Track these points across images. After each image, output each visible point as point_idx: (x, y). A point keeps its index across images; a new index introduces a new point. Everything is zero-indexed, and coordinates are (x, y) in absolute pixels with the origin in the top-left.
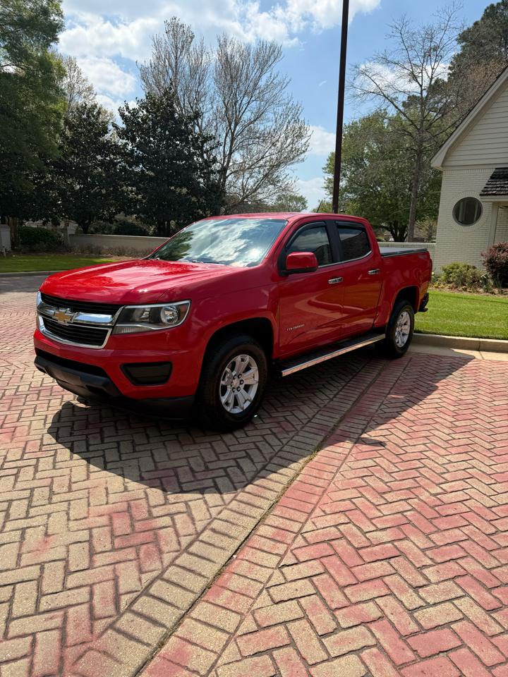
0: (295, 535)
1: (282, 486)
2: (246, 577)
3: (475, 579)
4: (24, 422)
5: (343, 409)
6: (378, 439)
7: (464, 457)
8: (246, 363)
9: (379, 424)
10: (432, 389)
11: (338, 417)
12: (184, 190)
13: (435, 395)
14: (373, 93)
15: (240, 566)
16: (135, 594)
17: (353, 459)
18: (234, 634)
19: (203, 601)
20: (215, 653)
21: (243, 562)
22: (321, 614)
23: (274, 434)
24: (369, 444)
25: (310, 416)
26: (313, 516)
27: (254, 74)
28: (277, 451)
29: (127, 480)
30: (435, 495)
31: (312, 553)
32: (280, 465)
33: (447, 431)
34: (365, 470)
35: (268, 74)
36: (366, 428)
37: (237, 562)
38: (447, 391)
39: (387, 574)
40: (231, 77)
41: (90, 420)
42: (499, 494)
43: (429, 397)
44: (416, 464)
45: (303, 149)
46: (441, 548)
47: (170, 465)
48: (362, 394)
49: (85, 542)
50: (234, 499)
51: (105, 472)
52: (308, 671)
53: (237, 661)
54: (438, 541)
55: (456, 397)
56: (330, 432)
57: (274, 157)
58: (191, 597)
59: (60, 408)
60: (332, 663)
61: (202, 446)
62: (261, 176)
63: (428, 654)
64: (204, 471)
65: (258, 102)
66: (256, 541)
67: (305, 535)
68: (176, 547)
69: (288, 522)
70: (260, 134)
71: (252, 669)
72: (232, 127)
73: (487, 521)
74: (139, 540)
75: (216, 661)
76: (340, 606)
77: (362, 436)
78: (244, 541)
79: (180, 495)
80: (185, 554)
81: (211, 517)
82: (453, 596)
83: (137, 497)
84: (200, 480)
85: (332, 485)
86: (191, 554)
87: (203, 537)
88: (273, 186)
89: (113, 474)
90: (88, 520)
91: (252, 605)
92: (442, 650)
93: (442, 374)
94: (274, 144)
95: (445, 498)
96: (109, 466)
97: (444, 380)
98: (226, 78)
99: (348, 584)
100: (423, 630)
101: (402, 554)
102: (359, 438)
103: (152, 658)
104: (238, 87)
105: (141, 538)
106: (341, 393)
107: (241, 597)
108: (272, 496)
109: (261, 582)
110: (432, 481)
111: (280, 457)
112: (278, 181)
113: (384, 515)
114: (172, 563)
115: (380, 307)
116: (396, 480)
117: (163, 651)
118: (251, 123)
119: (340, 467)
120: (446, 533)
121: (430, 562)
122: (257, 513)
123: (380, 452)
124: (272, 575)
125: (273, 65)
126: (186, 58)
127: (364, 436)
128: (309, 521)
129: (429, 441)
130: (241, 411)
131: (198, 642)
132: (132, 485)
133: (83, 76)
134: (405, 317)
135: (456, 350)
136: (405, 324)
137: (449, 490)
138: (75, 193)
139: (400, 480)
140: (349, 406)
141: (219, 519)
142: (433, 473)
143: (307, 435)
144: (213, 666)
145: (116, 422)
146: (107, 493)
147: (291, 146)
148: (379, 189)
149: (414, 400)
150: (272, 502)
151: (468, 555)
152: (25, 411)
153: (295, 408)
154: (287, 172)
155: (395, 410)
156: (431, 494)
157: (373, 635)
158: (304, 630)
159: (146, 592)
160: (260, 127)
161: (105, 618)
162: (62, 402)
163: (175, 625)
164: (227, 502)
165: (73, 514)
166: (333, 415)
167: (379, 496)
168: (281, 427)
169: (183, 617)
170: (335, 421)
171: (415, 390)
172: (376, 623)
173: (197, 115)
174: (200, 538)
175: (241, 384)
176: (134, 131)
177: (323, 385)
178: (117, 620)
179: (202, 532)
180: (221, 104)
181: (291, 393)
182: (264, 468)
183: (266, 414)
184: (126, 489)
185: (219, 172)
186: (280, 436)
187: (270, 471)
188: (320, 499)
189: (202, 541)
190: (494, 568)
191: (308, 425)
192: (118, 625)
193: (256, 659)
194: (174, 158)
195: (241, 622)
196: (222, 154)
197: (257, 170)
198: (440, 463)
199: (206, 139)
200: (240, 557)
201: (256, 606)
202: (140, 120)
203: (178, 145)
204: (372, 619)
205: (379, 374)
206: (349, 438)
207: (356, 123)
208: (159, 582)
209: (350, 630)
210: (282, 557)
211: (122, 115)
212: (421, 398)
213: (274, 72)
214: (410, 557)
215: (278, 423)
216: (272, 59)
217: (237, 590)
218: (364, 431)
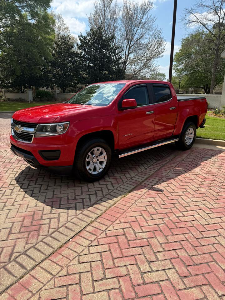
0: (102, 232)
1: (105, 208)
2: (72, 250)
3: (182, 260)
4: (7, 174)
5: (149, 174)
6: (160, 188)
7: (201, 199)
8: (100, 151)
9: (164, 181)
10: (198, 165)
11: (146, 177)
12: (107, 72)
13: (198, 168)
14: (195, 22)
15: (72, 245)
16: (20, 253)
17: (144, 197)
18: (55, 276)
19: (49, 259)
20: (43, 284)
21: (73, 242)
22: (99, 270)
23: (112, 184)
24: (155, 191)
25: (132, 176)
26: (115, 223)
27: (140, 16)
28: (110, 192)
29: (38, 202)
30: (178, 217)
31: (107, 241)
32: (109, 199)
33: (197, 186)
34: (148, 203)
35: (146, 16)
36: (157, 183)
37: (71, 242)
38: (205, 167)
39: (138, 254)
40: (129, 19)
41: (34, 174)
42: (211, 218)
43: (195, 169)
44: (175, 201)
45: (162, 51)
46: (171, 243)
47: (59, 196)
48: (162, 167)
49: (9, 228)
50: (81, 213)
51: (31, 197)
52: (81, 297)
53: (51, 289)
54: (170, 240)
55: (209, 169)
56: (139, 184)
57: (149, 55)
58: (43, 257)
59: (24, 168)
60: (94, 295)
61: (77, 188)
62: (142, 64)
63: (142, 296)
64: (73, 199)
65: (142, 30)
66: (84, 233)
67: (107, 232)
68: (46, 233)
69: (102, 225)
70: (142, 45)
71: (56, 293)
72: (129, 42)
73: (200, 231)
74: (32, 229)
75: (42, 288)
76: (109, 267)
77: (154, 187)
78: (78, 233)
79: (58, 210)
80: (49, 237)
81: (67, 221)
82: (167, 268)
83: (39, 210)
84: (70, 204)
85: (130, 209)
86: (52, 237)
87: (60, 230)
88: (148, 69)
89: (33, 199)
90: (14, 218)
91: (69, 263)
92: (150, 294)
93: (206, 158)
94: (148, 50)
95: (182, 219)
96: (33, 195)
97: (206, 161)
98: (127, 19)
99: (117, 257)
100: (145, 283)
101: (149, 245)
102: (152, 187)
103: (15, 283)
104: (132, 23)
105: (33, 228)
106: (152, 166)
107: (66, 259)
108: (99, 212)
109: (77, 253)
110: (179, 210)
111: (111, 195)
112: (150, 67)
113: (149, 225)
114: (41, 241)
115: (177, 125)
116: (162, 209)
117: (21, 281)
118: (138, 40)
119: (137, 201)
120: (176, 237)
121: (162, 250)
122: (89, 220)
123: (159, 195)
124: (84, 250)
125: (149, 11)
126: (109, 11)
127: (155, 186)
128: (112, 225)
129: (186, 191)
130: (98, 173)
131: (38, 278)
132: (40, 204)
133: (65, 23)
134: (191, 130)
135: (218, 147)
136: (191, 134)
137: (186, 215)
138: (59, 75)
139: (164, 209)
140: (153, 172)
141: (71, 222)
142: (181, 206)
143: (127, 185)
144: (40, 290)
145: (44, 176)
146: (28, 207)
147: (156, 50)
148: (199, 69)
149: (186, 170)
150: (98, 216)
151: (183, 248)
152: (10, 169)
153: (127, 172)
154: (154, 62)
155: (175, 175)
156: (176, 217)
157: (119, 283)
158: (87, 277)
159: (25, 253)
160: (142, 41)
161: (3, 263)
162: (26, 166)
163: (31, 269)
164: (77, 214)
165: (9, 216)
166: (143, 176)
167: (150, 216)
168: (117, 181)
169: (37, 265)
170: (143, 179)
171: (189, 166)
172: (123, 278)
173: (113, 37)
174: (58, 230)
175: (97, 161)
176: (85, 46)
177: (145, 162)
178: (8, 264)
179: (61, 227)
180: (125, 32)
181: (128, 165)
182: (101, 200)
183: (112, 175)
184: (36, 206)
185: (122, 63)
186: (114, 185)
187: (103, 201)
188: (121, 215)
189: (59, 232)
190: (193, 256)
191: (129, 181)
192: (7, 267)
193: (60, 289)
194: (102, 58)
195: (60, 271)
196: (125, 55)
197: (140, 61)
198: (187, 201)
199: (117, 48)
200: (73, 240)
201: (70, 264)
202: (87, 41)
203: (104, 52)
204: (122, 275)
205: (174, 158)
206: (147, 187)
207: (188, 37)
208: (33, 249)
209: (109, 280)
210: (92, 241)
211: (80, 39)
212: (190, 170)
213: (149, 15)
214: (153, 247)
215: (116, 179)
216: (149, 8)
217: (65, 255)
218: (155, 184)
